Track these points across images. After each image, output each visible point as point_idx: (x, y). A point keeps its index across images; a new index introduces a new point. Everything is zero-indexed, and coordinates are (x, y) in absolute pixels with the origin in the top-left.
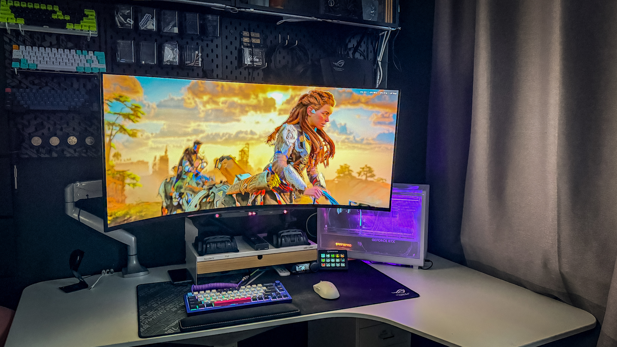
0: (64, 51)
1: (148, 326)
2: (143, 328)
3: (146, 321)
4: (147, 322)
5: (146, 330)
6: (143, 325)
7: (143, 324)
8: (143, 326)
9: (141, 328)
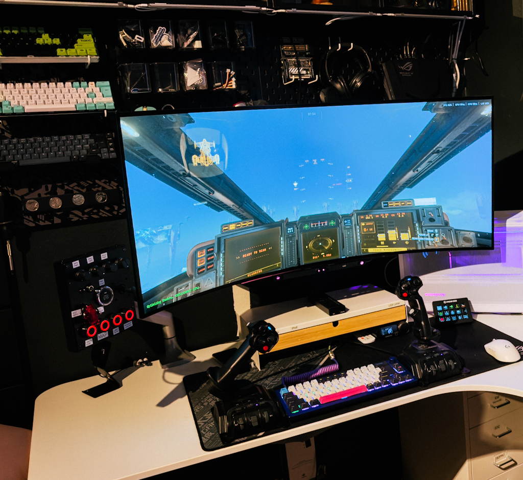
0: (56, 84)
1: (211, 434)
2: (205, 438)
3: (207, 427)
4: (209, 429)
5: (209, 440)
6: (204, 433)
7: (205, 431)
8: (204, 435)
9: (203, 438)
